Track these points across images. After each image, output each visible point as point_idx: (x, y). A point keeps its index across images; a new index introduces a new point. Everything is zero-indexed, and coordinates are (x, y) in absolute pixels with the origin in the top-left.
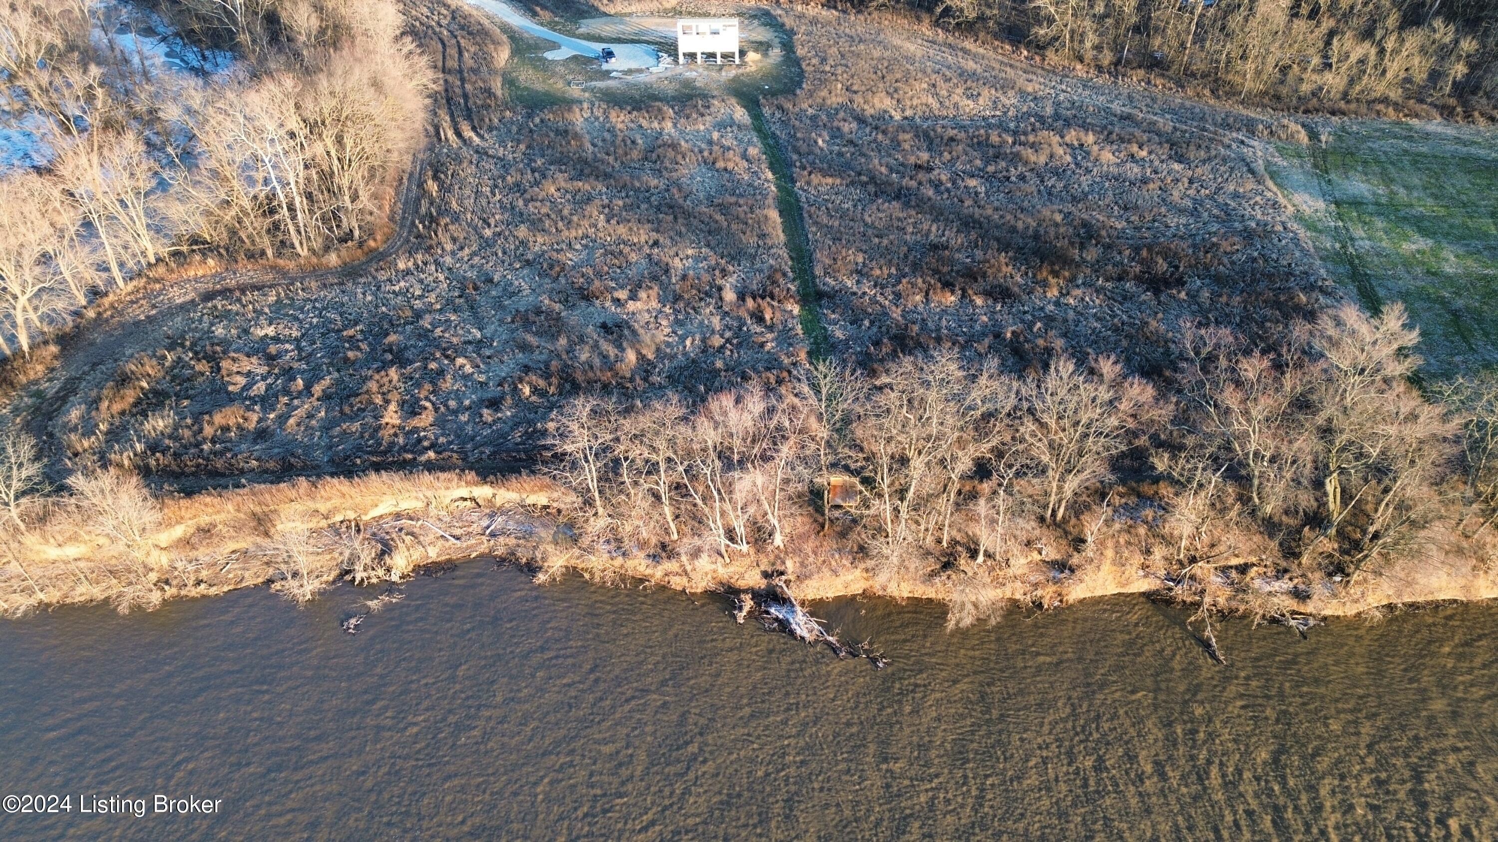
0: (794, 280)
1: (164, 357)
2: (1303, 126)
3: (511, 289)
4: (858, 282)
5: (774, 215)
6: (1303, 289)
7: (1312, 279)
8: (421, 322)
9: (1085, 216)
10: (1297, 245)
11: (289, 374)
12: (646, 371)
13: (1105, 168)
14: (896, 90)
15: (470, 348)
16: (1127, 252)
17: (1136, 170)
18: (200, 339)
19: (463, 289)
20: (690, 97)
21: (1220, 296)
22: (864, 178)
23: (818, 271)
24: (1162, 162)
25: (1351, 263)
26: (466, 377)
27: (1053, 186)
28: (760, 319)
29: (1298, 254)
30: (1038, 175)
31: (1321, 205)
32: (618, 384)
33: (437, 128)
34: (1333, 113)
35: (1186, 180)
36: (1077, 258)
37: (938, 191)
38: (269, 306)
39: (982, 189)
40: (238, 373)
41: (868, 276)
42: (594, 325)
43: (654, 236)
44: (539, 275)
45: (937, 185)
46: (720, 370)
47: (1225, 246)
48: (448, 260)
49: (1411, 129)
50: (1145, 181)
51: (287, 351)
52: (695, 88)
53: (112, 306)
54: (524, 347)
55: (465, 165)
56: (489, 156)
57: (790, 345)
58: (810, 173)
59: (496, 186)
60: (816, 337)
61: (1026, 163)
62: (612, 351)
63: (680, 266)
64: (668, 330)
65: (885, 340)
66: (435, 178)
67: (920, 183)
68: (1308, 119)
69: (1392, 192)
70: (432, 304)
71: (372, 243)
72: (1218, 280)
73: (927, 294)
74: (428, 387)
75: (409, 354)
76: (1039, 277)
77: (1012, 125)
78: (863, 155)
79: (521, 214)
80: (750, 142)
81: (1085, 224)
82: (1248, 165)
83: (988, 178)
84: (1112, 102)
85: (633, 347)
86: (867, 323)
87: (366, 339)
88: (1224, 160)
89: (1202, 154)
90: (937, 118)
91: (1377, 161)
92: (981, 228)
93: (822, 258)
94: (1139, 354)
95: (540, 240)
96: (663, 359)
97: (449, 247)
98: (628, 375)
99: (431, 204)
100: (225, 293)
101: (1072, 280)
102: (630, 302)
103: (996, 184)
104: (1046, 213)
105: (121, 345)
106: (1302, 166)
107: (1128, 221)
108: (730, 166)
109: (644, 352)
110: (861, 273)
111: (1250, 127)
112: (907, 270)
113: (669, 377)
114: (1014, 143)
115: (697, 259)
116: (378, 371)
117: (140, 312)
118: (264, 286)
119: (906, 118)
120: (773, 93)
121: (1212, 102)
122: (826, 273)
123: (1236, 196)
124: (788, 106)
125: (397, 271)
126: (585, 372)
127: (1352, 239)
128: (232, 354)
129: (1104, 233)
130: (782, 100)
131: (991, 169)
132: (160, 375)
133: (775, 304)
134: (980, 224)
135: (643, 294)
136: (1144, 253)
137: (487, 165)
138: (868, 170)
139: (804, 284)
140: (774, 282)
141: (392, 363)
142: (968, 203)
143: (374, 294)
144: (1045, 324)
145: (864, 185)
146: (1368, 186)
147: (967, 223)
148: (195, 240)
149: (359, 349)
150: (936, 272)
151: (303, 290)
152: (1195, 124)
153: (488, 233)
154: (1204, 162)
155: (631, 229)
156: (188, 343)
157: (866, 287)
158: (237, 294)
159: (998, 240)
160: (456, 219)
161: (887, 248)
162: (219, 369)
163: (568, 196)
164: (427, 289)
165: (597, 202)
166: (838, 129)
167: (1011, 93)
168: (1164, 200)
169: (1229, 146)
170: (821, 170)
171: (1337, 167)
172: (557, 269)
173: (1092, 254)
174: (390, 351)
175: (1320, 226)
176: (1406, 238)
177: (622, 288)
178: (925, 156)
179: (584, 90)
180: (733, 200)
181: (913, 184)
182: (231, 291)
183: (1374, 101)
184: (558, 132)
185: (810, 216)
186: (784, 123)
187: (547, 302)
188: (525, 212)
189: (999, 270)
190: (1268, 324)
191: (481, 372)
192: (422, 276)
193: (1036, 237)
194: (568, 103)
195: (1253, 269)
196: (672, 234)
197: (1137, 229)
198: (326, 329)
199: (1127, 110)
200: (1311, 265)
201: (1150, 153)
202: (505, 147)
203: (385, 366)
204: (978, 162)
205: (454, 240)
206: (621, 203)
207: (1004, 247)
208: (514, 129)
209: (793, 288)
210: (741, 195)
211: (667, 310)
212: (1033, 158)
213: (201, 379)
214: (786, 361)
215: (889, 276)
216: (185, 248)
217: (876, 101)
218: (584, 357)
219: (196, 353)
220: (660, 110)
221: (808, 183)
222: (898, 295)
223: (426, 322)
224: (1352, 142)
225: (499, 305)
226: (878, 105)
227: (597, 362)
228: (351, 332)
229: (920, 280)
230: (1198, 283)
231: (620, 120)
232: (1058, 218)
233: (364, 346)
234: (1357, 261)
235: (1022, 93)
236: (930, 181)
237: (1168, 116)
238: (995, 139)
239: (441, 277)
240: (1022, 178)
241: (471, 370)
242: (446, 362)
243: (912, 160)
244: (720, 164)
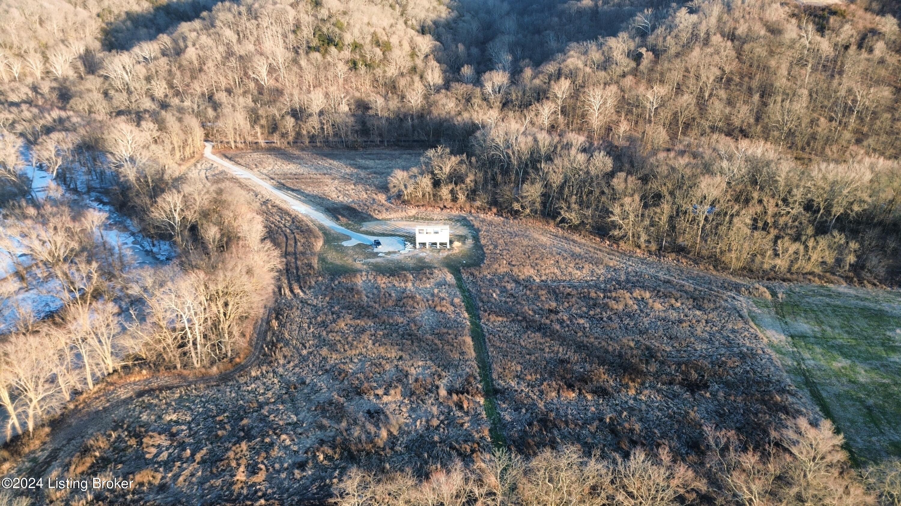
0: (481, 382)
1: (110, 435)
2: (767, 288)
3: (316, 389)
4: (518, 383)
5: (469, 340)
6: (778, 392)
7: (783, 385)
8: (262, 411)
9: (648, 343)
10: (772, 363)
11: (182, 446)
12: (393, 443)
13: (657, 313)
14: (536, 264)
15: (290, 428)
16: (673, 367)
17: (675, 314)
18: (133, 422)
19: (288, 389)
20: (422, 268)
21: (730, 395)
22: (520, 318)
23: (495, 376)
24: (689, 309)
25: (804, 375)
26: (286, 448)
27: (628, 324)
28: (461, 408)
29: (772, 369)
30: (619, 317)
31: (783, 337)
32: (376, 452)
33: (280, 288)
34: (784, 280)
35: (704, 321)
36: (645, 370)
37: (562, 326)
38: (175, 400)
39: (587, 325)
40: (153, 445)
41: (523, 379)
42: (363, 412)
43: (400, 353)
44: (333, 379)
45: (561, 322)
46: (437, 442)
47: (730, 363)
48: (281, 370)
49: (829, 290)
50: (680, 322)
51: (183, 430)
52: (425, 262)
53: (84, 401)
54: (321, 427)
55: (294, 310)
56: (308, 304)
57: (479, 425)
58: (489, 314)
59: (311, 323)
60: (494, 420)
61: (612, 310)
62: (372, 429)
63: (414, 372)
64: (406, 415)
65: (535, 423)
66: (277, 318)
67: (552, 321)
68: (771, 284)
69: (823, 330)
70: (270, 398)
71: (237, 360)
72: (727, 384)
73: (559, 392)
74: (263, 454)
75: (253, 432)
76: (623, 382)
77: (603, 286)
78: (518, 303)
79: (324, 340)
80: (455, 295)
81: (648, 348)
82: (738, 312)
83: (591, 318)
84: (658, 272)
85: (385, 426)
86: (524, 411)
87: (229, 422)
88: (725, 309)
89: (712, 305)
90: (560, 281)
91: (813, 311)
92: (588, 349)
93: (497, 369)
94: (685, 434)
95: (334, 356)
96: (403, 434)
97: (282, 361)
98: (382, 446)
99: (273, 334)
100: (150, 392)
101: (643, 384)
102: (385, 396)
103: (596, 322)
104: (625, 341)
105: (86, 427)
106: (769, 313)
107: (673, 347)
108: (444, 309)
109: (392, 430)
110: (519, 377)
111: (737, 288)
112: (546, 376)
113: (406, 447)
114: (604, 297)
115: (425, 368)
116: (234, 444)
117: (99, 405)
118: (173, 387)
119: (542, 281)
120: (468, 266)
121: (714, 273)
122: (500, 377)
123: (733, 331)
124: (477, 273)
125: (251, 377)
126: (356, 444)
127: (803, 359)
128: (150, 433)
129: (659, 355)
130: (473, 270)
131: (592, 313)
132: (106, 447)
133: (470, 397)
134: (587, 347)
135: (392, 392)
136: (683, 367)
137: (307, 310)
138: (523, 313)
139: (487, 384)
140: (469, 383)
141: (243, 438)
142: (580, 334)
143: (236, 392)
144: (629, 413)
145: (520, 321)
146: (809, 326)
147: (580, 347)
148: (137, 358)
149: (225, 429)
150: (563, 378)
151: (195, 389)
152: (706, 286)
153: (304, 352)
154: (713, 310)
155: (387, 350)
156: (125, 426)
157: (523, 386)
158: (157, 392)
159: (598, 357)
160: (287, 344)
161: (534, 361)
162: (142, 443)
163: (352, 329)
164: (267, 389)
165: (368, 332)
166: (505, 287)
167: (601, 267)
168: (692, 333)
169: (727, 300)
170: (495, 312)
171: (790, 314)
172: (343, 375)
173: (653, 367)
174: (243, 430)
175: (783, 350)
176: (835, 359)
177: (380, 386)
178: (554, 304)
179: (363, 264)
180: (445, 330)
181: (548, 322)
182: (153, 390)
183: (806, 273)
184: (347, 289)
185: (490, 341)
186: (474, 283)
187: (336, 396)
188: (327, 339)
189: (600, 377)
190: (760, 415)
191: (295, 444)
192: (265, 380)
193: (620, 356)
194: (354, 272)
195: (748, 378)
196: (410, 352)
197: (678, 351)
198: (207, 416)
199: (667, 277)
200: (781, 376)
201: (682, 304)
202: (317, 299)
203: (239, 441)
204: (584, 309)
205: (285, 357)
206: (381, 333)
207: (602, 363)
208: (323, 288)
209: (480, 387)
210: (450, 328)
211: (406, 401)
212: (615, 307)
213: (130, 450)
214: (477, 436)
215: (536, 379)
216: (130, 363)
217: (525, 270)
218: (356, 434)
219: (129, 432)
220: (405, 276)
221: (488, 320)
222: (542, 392)
223: (265, 412)
224: (796, 298)
225: (308, 399)
226: (527, 274)
227: (363, 437)
228: (220, 418)
229: (554, 383)
230: (717, 386)
231: (383, 281)
232: (632, 344)
233: (228, 427)
234: (807, 374)
235: (608, 267)
236: (558, 319)
237: (691, 281)
238: (593, 295)
239: (276, 381)
240: (610, 318)
241: (289, 443)
242: (275, 437)
243: (547, 307)
244: (438, 309)
